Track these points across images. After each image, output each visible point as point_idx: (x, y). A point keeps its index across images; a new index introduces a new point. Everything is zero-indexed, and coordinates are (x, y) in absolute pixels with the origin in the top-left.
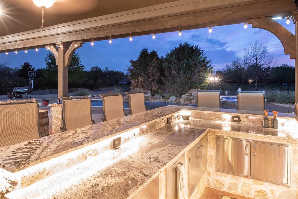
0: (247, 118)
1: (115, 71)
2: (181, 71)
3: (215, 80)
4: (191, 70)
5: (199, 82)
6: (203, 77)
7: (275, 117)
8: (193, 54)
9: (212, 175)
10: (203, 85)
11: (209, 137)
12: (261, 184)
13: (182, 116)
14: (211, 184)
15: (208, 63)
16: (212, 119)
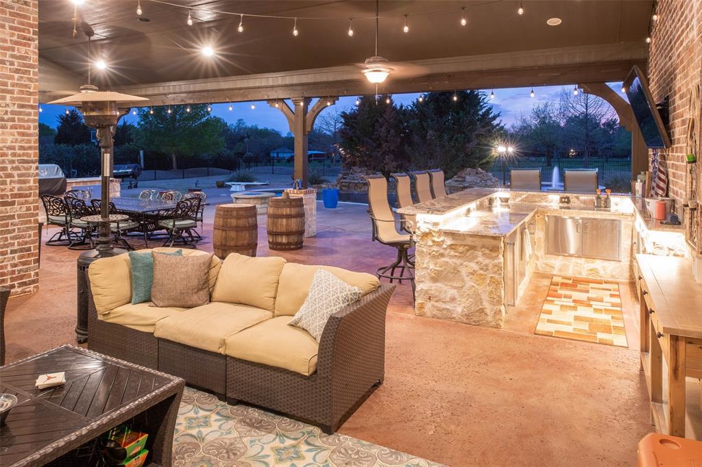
0: (577, 198)
1: (260, 128)
2: (445, 135)
3: (507, 152)
4: (464, 133)
5: (478, 155)
6: (487, 145)
7: (608, 196)
8: (467, 101)
9: (540, 259)
10: (484, 161)
11: (537, 218)
12: (593, 262)
13: (500, 198)
14: (540, 269)
15: (494, 118)
16: (535, 202)
